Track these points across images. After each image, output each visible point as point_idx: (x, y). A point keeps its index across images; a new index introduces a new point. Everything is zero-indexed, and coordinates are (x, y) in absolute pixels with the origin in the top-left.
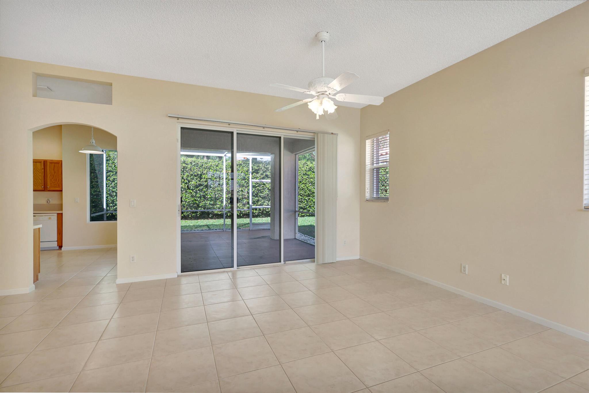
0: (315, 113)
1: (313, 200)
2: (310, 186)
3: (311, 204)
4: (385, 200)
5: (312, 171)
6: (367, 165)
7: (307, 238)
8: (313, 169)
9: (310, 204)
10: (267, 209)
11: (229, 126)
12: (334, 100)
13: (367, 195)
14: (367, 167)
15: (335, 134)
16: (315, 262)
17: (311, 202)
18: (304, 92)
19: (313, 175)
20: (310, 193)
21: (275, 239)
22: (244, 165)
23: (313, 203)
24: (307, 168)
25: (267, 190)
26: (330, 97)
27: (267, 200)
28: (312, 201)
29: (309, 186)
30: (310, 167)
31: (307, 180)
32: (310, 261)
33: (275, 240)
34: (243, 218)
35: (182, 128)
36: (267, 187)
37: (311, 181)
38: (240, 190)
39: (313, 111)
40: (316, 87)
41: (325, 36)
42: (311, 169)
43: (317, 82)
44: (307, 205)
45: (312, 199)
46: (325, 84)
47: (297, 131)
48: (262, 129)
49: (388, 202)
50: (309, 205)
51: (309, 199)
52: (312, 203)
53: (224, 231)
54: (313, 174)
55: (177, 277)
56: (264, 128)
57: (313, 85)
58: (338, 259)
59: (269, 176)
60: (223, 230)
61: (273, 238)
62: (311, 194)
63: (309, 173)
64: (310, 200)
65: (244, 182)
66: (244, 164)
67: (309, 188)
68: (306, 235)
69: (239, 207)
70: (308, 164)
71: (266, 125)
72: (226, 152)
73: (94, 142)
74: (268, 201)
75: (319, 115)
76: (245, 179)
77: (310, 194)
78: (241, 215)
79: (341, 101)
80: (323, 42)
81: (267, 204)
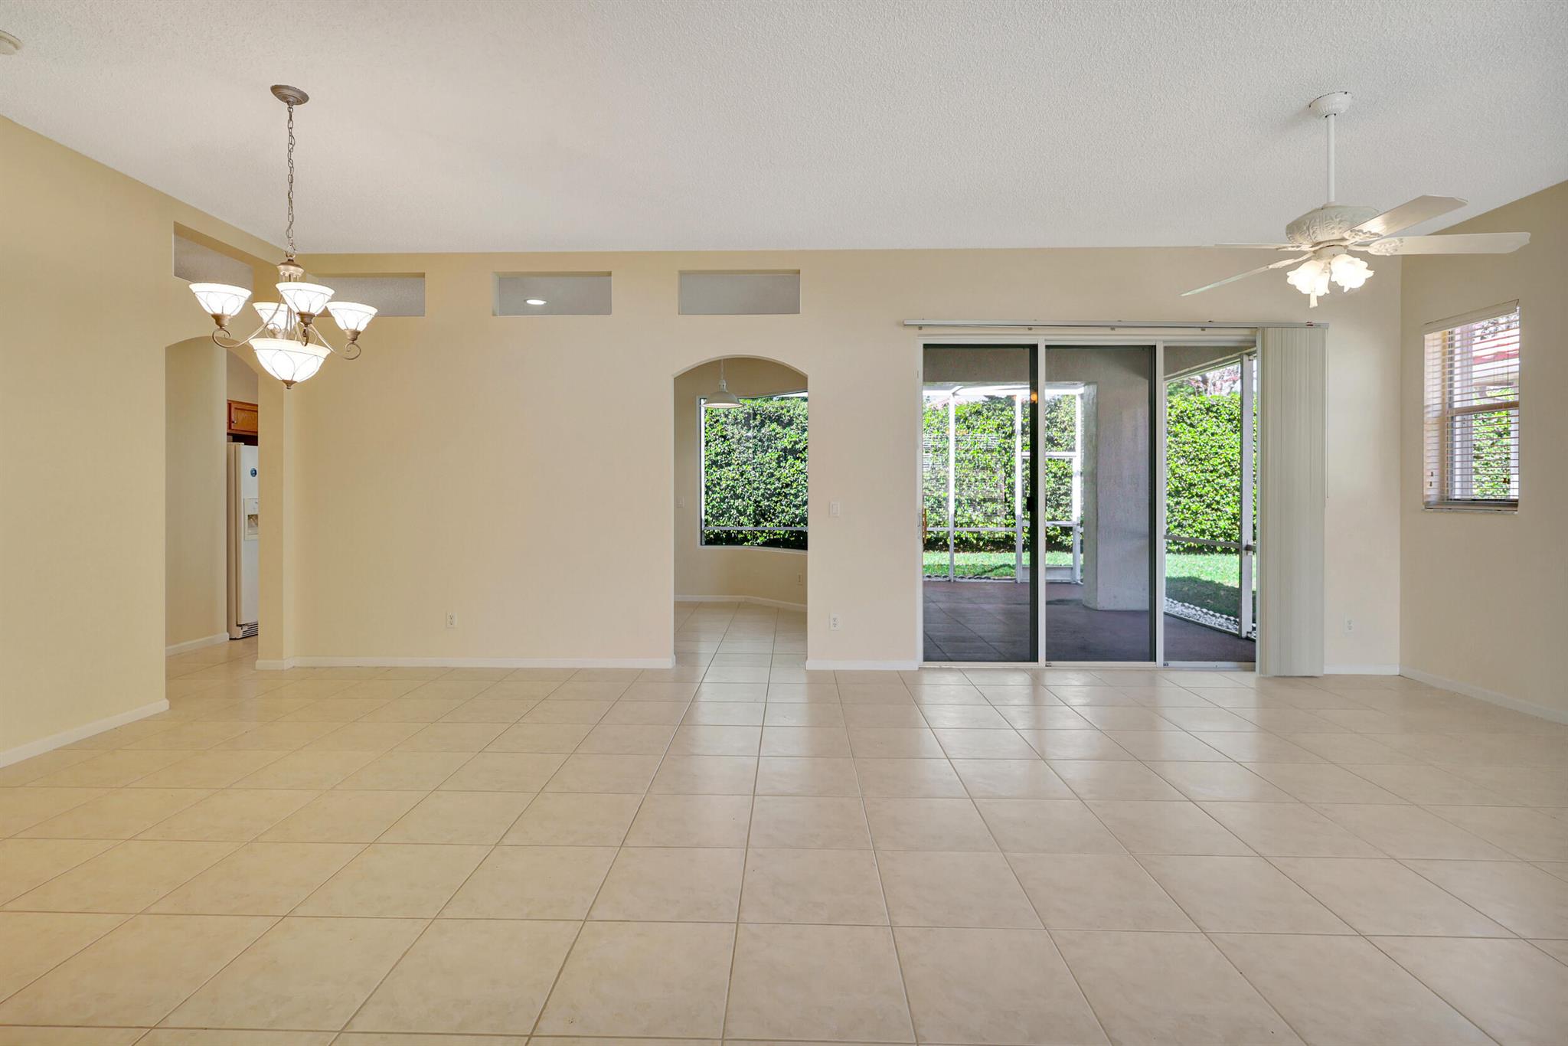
0: (1305, 291)
1: (1190, 507)
2: (1182, 465)
3: (1183, 519)
4: (1500, 505)
5: (1186, 423)
6: (1428, 406)
7: (1194, 611)
8: (1189, 418)
9: (1179, 517)
10: (1051, 530)
11: (1030, 332)
12: (1364, 256)
13: (1429, 493)
14: (1429, 412)
15: (1319, 326)
16: (1254, 671)
17: (1182, 512)
18: (1277, 249)
19: (1190, 435)
20: (1182, 487)
21: (1099, 607)
22: (990, 414)
23: (1191, 514)
24: (1170, 415)
25: (1053, 479)
26: (1351, 251)
27: (1052, 507)
28: (1189, 509)
29: (1177, 467)
30: (1182, 412)
31: (1171, 448)
32: (1237, 668)
33: (1097, 610)
34: (984, 551)
35: (926, 346)
36: (1051, 472)
37: (1185, 452)
38: (979, 478)
39: (1300, 289)
40: (1314, 232)
41: (1340, 102)
42: (1185, 418)
43: (1318, 220)
44: (1171, 522)
45: (1187, 504)
46: (1341, 221)
47: (1203, 329)
48: (1108, 331)
49: (1516, 513)
50: (1175, 520)
51: (1178, 503)
52: (1187, 515)
53: (950, 581)
54: (1190, 432)
55: (917, 669)
56: (1113, 328)
57: (1305, 228)
58: (1328, 670)
59: (1056, 440)
60: (948, 579)
61: (1090, 606)
62: (1184, 489)
63: (1177, 428)
64: (1180, 507)
65: (988, 456)
66: (988, 410)
67: (1177, 471)
68: (1187, 604)
69: (976, 523)
70: (1174, 401)
71: (1120, 321)
72: (958, 387)
73: (725, 385)
74: (1053, 510)
75: (1318, 297)
76: (992, 451)
77: (1181, 489)
78: (981, 543)
79: (1386, 256)
80: (1332, 118)
81: (1051, 517)
